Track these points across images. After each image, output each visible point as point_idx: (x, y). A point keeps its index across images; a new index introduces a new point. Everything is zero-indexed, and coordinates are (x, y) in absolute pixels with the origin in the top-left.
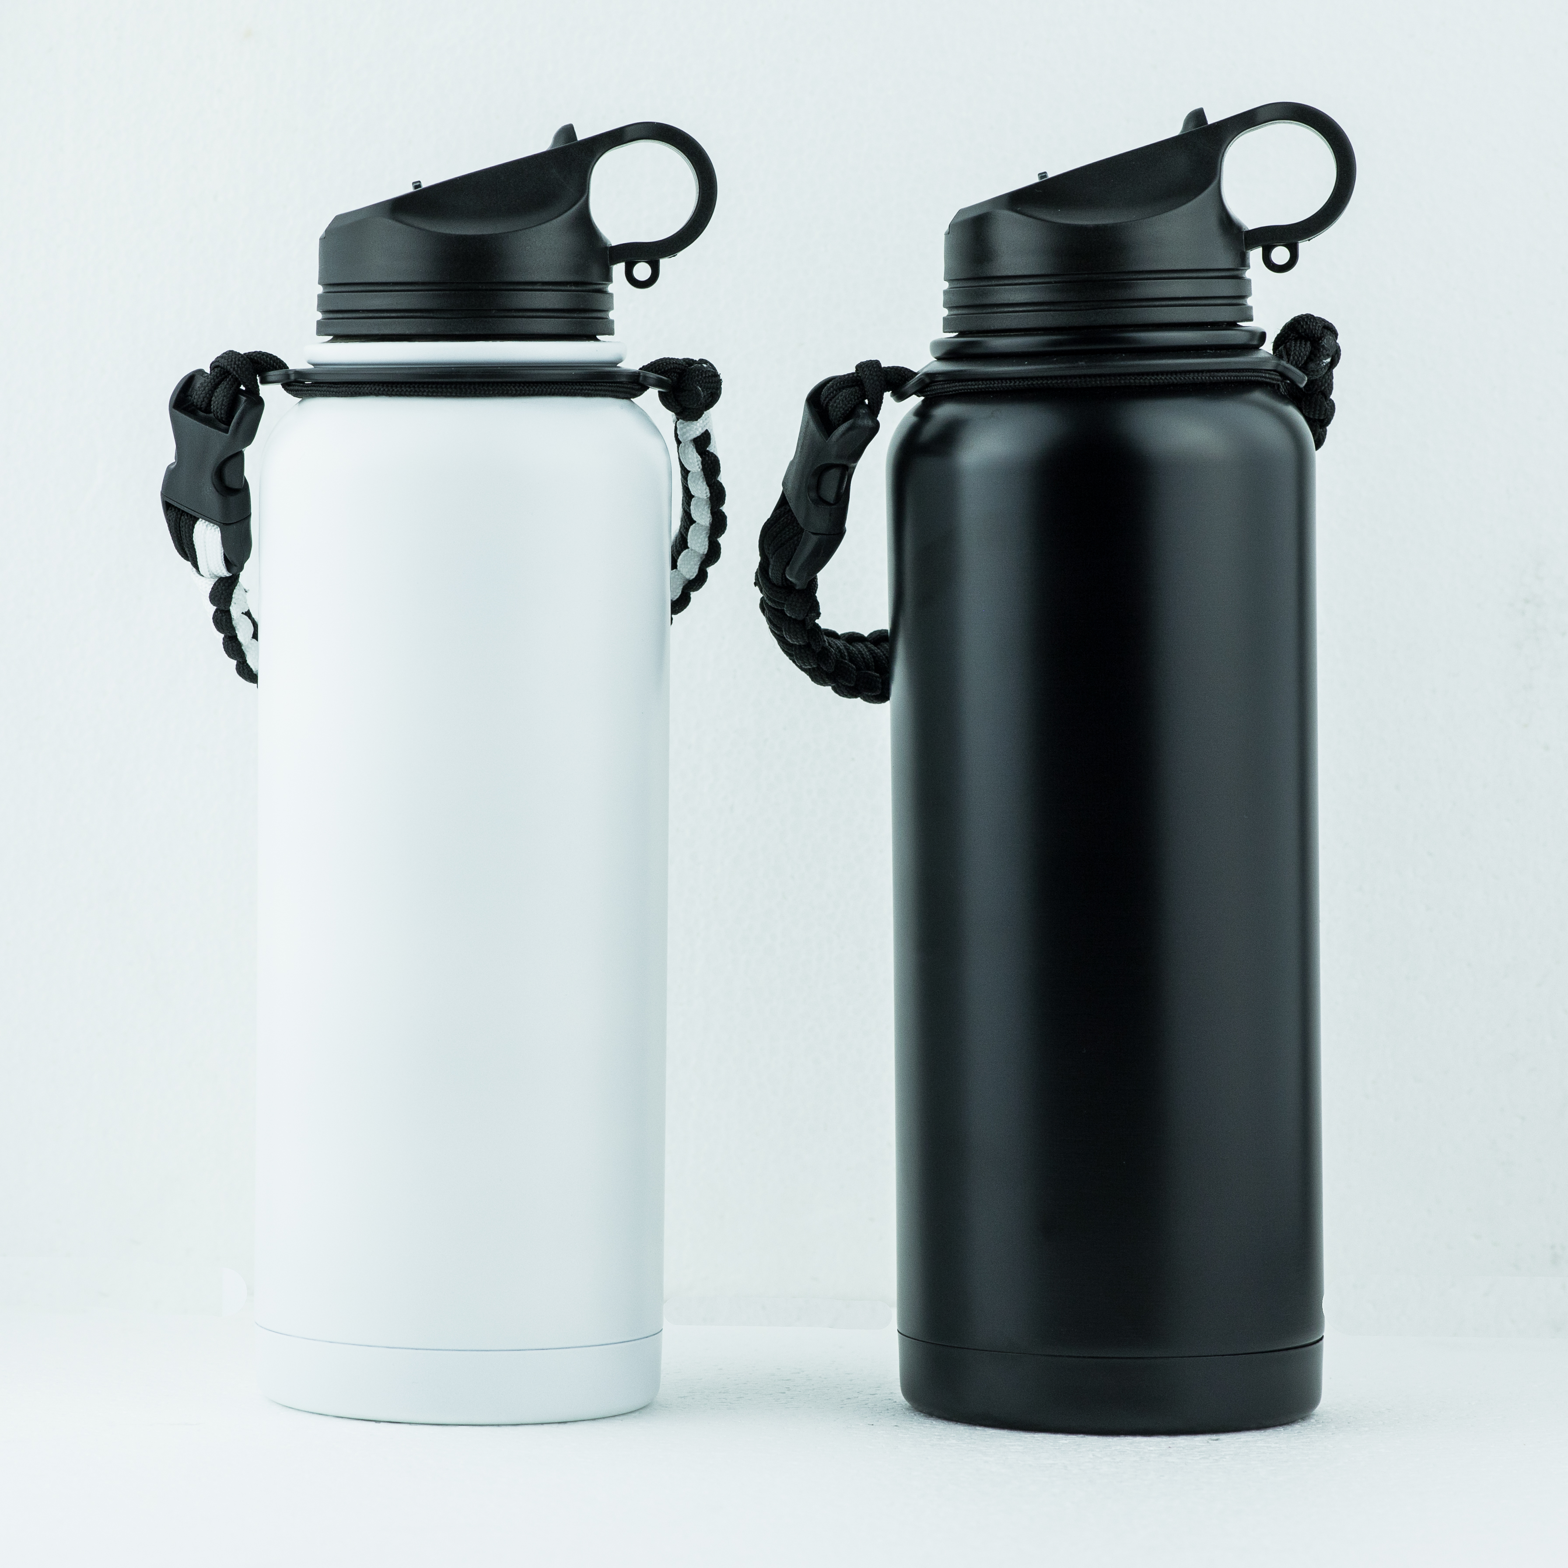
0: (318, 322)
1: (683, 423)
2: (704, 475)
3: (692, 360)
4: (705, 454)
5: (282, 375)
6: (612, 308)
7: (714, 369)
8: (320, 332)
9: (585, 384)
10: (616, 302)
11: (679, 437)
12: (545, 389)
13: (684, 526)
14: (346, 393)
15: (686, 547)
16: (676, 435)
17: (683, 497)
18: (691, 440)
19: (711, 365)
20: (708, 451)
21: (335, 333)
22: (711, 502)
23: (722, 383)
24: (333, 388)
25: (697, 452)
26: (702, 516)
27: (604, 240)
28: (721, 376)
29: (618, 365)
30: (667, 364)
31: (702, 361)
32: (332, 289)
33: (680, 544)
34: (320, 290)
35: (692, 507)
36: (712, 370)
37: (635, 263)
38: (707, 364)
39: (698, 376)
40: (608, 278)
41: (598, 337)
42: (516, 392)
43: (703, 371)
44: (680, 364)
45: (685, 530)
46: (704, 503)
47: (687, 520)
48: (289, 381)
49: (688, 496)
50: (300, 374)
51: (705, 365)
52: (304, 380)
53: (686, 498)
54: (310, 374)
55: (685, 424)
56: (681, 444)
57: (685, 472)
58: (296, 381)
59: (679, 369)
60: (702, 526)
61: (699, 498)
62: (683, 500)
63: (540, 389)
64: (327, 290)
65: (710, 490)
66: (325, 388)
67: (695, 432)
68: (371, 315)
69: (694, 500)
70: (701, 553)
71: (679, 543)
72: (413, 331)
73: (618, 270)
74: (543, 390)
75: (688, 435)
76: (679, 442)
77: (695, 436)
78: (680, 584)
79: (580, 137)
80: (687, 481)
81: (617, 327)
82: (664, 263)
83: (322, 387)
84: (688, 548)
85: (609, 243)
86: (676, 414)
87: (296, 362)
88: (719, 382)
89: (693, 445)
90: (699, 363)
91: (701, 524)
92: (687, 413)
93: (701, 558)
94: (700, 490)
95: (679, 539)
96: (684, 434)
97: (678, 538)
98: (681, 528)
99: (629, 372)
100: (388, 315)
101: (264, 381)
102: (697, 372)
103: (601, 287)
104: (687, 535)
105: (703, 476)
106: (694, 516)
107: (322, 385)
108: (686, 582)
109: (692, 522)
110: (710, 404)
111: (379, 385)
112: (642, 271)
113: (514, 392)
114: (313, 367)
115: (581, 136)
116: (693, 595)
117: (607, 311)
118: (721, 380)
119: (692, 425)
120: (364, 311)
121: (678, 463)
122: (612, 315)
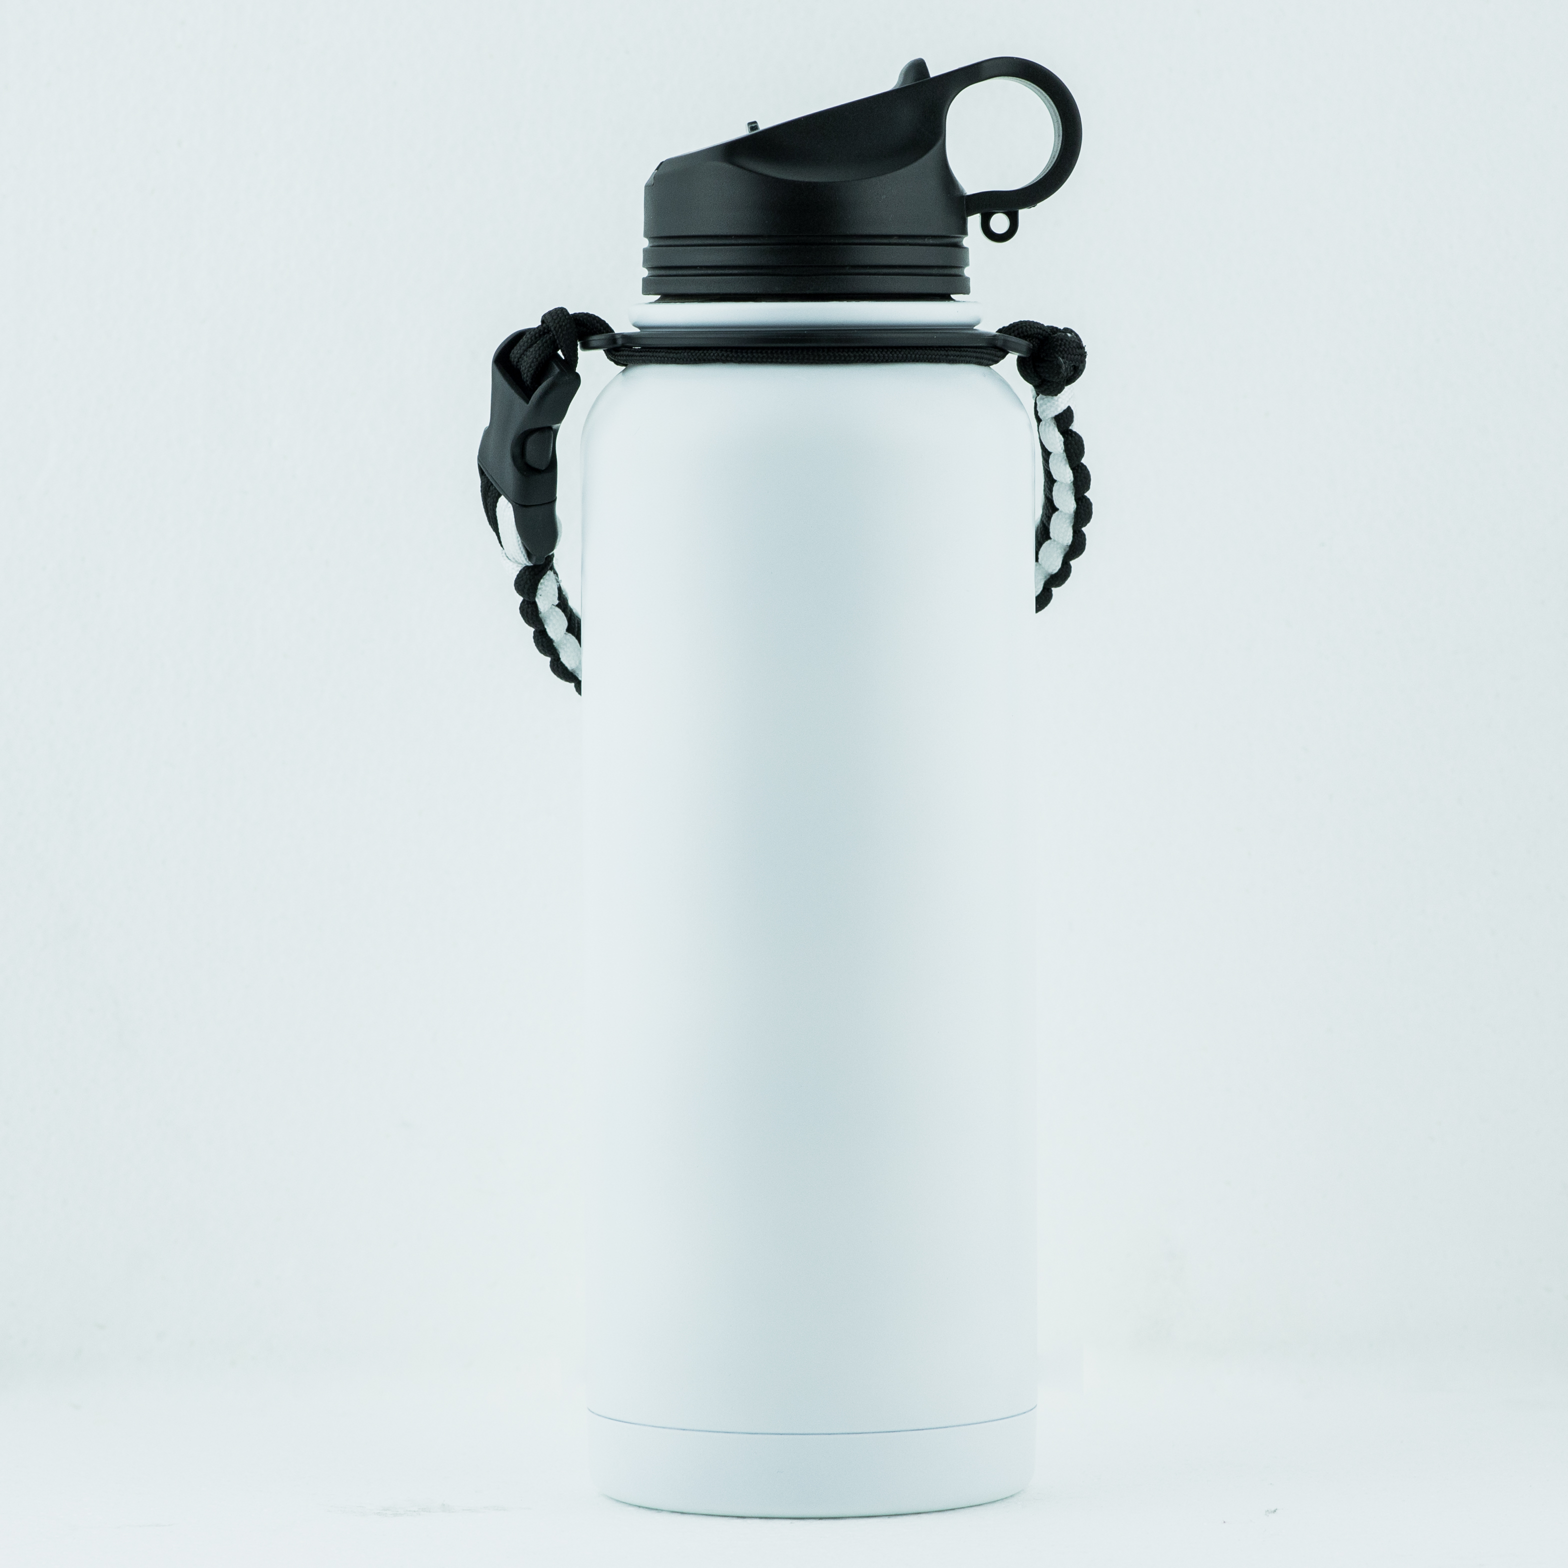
0: (644, 280)
1: (1044, 399)
2: (1067, 456)
3: (1057, 328)
4: (1068, 434)
5: (606, 339)
6: (967, 265)
7: (1080, 340)
8: (647, 290)
9: (950, 349)
10: (972, 257)
11: (1039, 414)
12: (909, 355)
13: (1046, 514)
14: (689, 359)
15: (1048, 538)
16: (1036, 412)
17: (1045, 482)
18: (1052, 418)
19: (1077, 335)
20: (1071, 431)
21: (663, 292)
22: (1074, 487)
23: (1087, 356)
24: (673, 353)
25: (1059, 431)
26: (1066, 502)
27: (960, 187)
28: (1086, 348)
29: (974, 328)
30: (1031, 327)
31: (1067, 330)
32: (662, 243)
33: (1043, 534)
34: (646, 243)
35: (1054, 493)
36: (1077, 340)
37: (990, 215)
38: (1071, 334)
39: (1060, 346)
40: (963, 230)
41: (953, 296)
42: (855, 358)
43: (1067, 341)
44: (1044, 330)
45: (1047, 519)
46: (1067, 488)
47: (1049, 508)
48: (615, 346)
49: (1050, 481)
50: (628, 338)
51: (1069, 335)
52: (631, 345)
53: (1048, 483)
54: (636, 338)
55: (1046, 399)
56: (1041, 423)
57: (1046, 454)
58: (623, 346)
59: (1042, 335)
60: (1065, 514)
61: (1062, 483)
62: (1044, 486)
63: (905, 356)
64: (656, 244)
65: (1074, 473)
66: (663, 354)
67: (1056, 409)
68: (710, 272)
69: (1056, 485)
70: (1065, 544)
71: (1041, 533)
72: (758, 290)
73: (974, 221)
74: (907, 355)
75: (1048, 412)
76: (1039, 420)
77: (1057, 413)
78: (1041, 579)
79: (933, 74)
80: (1048, 463)
81: (972, 285)
82: (1023, 213)
83: (659, 352)
84: (1050, 538)
85: (964, 193)
86: (1035, 387)
87: (621, 325)
88: (1083, 355)
89: (1054, 423)
90: (1063, 332)
91: (1064, 512)
92: (1046, 387)
93: (1065, 550)
94: (1064, 474)
95: (1041, 528)
96: (1044, 411)
97: (1039, 529)
98: (1042, 516)
99: (990, 335)
100: (731, 272)
101: (586, 347)
102: (1060, 342)
103: (956, 240)
104: (1049, 524)
105: (1066, 458)
106: (1057, 503)
107: (659, 350)
108: (1048, 577)
109: (1055, 509)
110: (1070, 380)
111: (722, 351)
112: (999, 223)
113: (853, 358)
114: (638, 330)
115: (934, 72)
116: (1055, 590)
117: (961, 267)
118: (1086, 353)
119: (1053, 401)
120: (701, 267)
121: (1039, 444)
122: (967, 272)
